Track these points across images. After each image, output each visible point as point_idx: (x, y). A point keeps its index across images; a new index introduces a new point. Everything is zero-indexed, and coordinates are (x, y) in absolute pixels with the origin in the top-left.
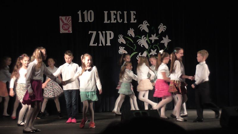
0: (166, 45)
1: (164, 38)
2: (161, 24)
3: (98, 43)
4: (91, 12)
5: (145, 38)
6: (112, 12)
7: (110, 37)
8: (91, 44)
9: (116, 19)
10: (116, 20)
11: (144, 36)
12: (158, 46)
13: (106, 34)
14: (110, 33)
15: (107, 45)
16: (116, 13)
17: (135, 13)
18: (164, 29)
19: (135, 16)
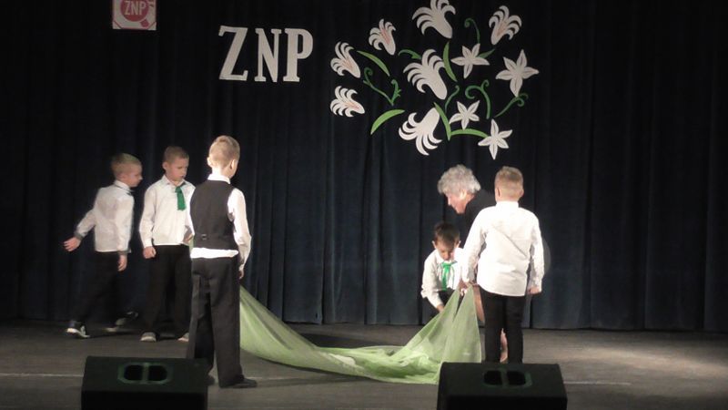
0: (515, 89)
1: (508, 62)
2: (503, 7)
3: (253, 73)
5: (435, 58)
7: (300, 50)
8: (227, 73)
11: (432, 51)
12: (484, 93)
13: (284, 38)
14: (300, 38)
15: (285, 79)
18: (513, 29)
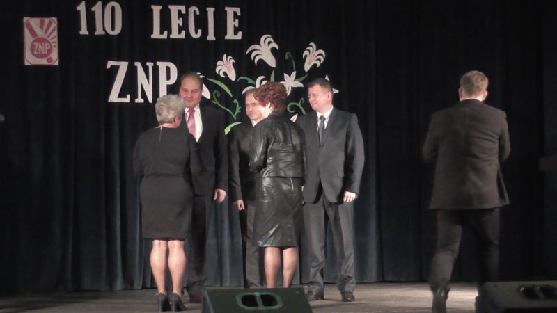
2: (312, 44)
3: (134, 96)
4: (113, 8)
6: (174, 9)
7: (168, 78)
8: (114, 97)
9: (184, 27)
10: (183, 32)
11: (263, 77)
12: (301, 108)
13: (156, 69)
14: (168, 69)
16: (184, 12)
17: (239, 14)
18: (319, 60)
19: (237, 21)
